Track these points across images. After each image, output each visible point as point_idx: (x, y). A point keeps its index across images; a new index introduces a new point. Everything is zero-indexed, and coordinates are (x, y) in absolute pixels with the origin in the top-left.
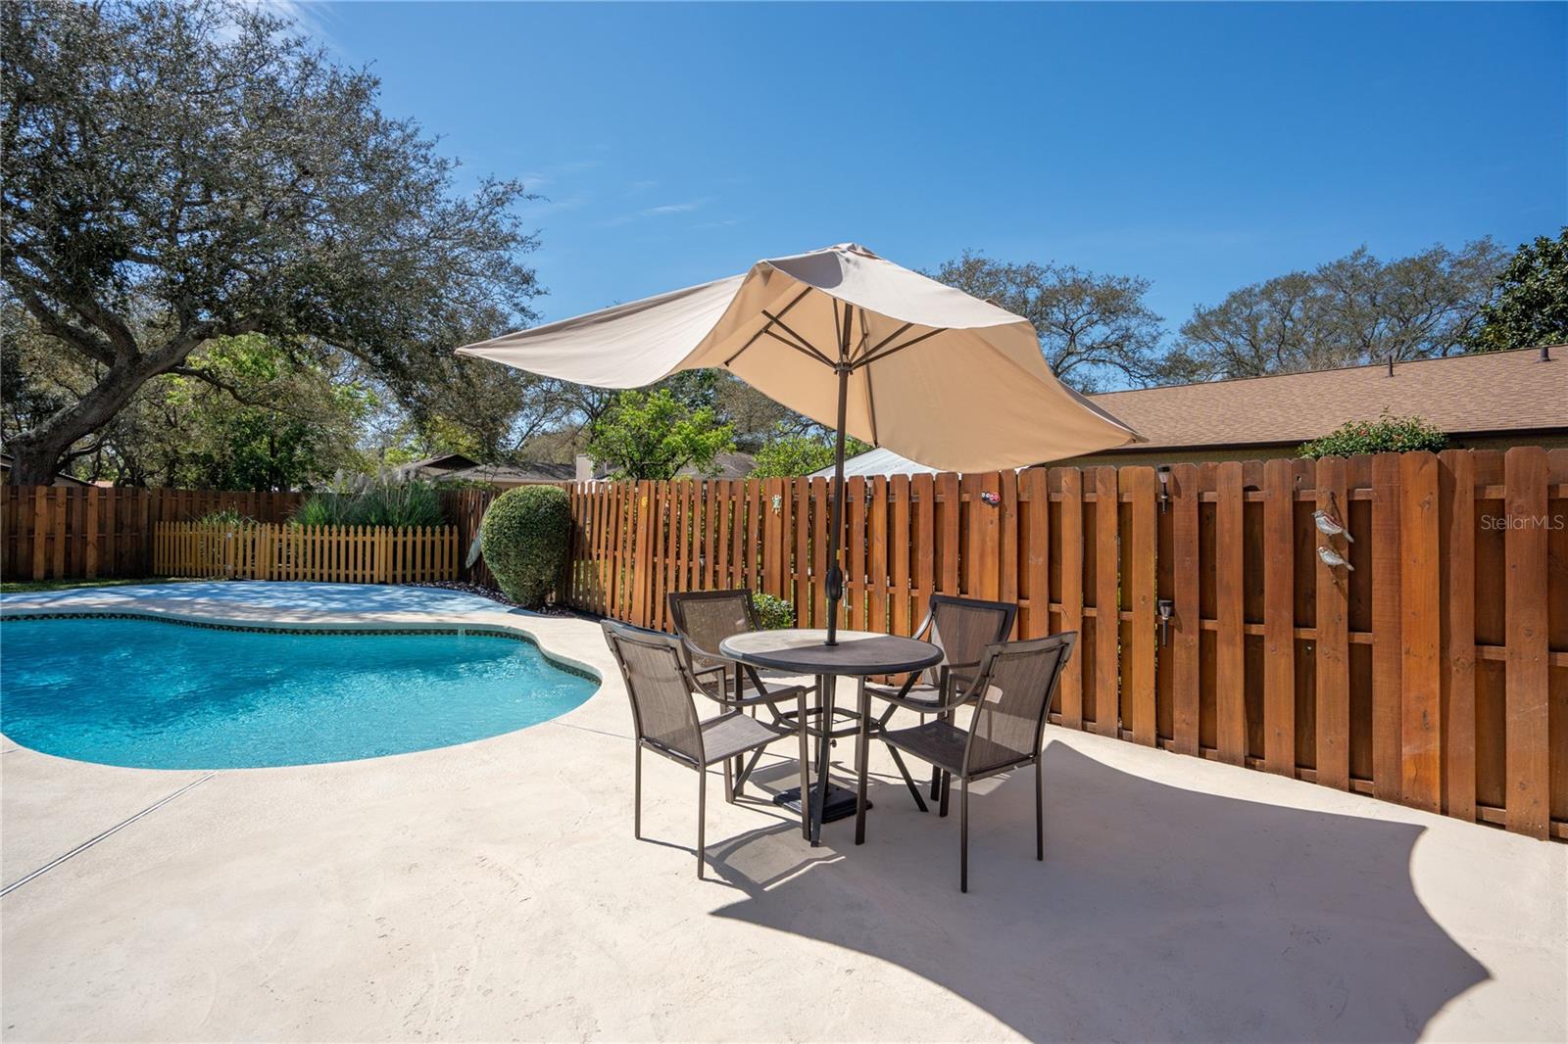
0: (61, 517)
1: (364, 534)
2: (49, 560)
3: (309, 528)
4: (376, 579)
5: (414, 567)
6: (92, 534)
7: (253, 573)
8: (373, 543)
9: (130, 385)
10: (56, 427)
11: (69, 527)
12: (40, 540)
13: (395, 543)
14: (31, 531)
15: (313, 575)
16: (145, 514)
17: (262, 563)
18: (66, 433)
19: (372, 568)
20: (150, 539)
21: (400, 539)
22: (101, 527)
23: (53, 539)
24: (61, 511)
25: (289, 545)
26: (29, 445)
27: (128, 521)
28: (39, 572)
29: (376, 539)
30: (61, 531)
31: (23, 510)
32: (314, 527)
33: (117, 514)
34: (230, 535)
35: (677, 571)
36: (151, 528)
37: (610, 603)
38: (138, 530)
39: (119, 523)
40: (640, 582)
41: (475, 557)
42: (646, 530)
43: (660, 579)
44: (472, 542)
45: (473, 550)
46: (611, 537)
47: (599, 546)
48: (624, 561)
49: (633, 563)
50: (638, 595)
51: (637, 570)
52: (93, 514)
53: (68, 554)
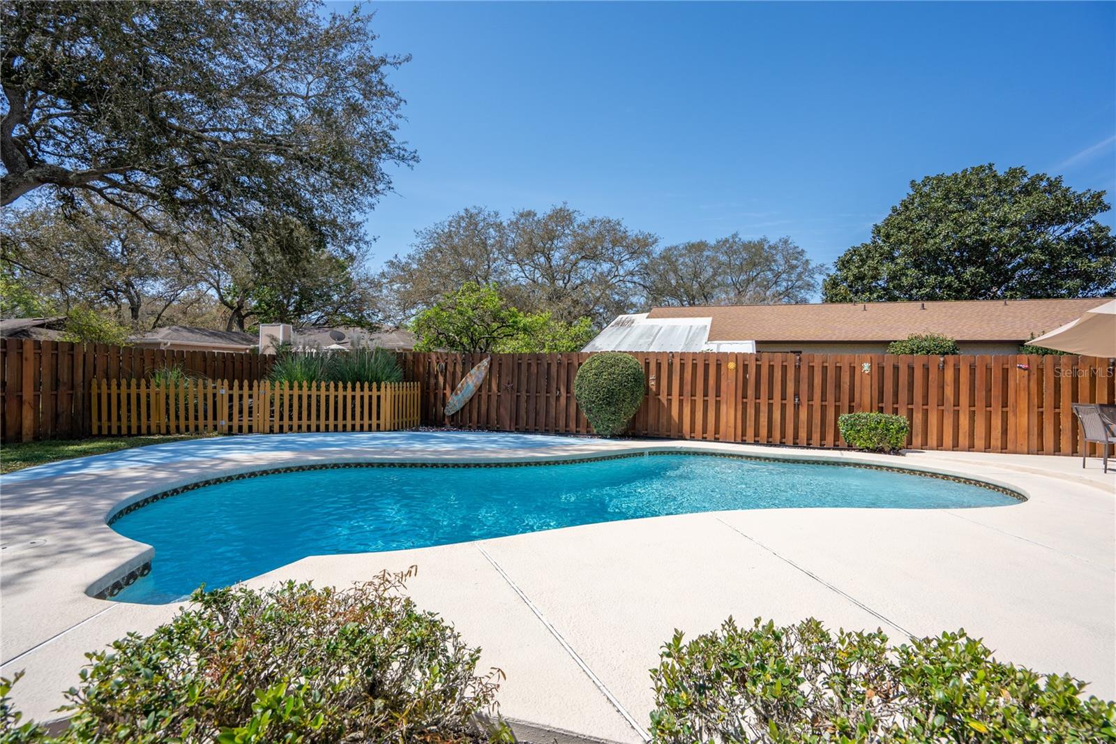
3: (304, 384)
4: (381, 427)
5: (402, 417)
6: (28, 394)
7: (250, 427)
8: (379, 397)
13: (394, 397)
17: (262, 416)
19: (378, 418)
20: (87, 398)
21: (397, 393)
22: (37, 385)
27: (64, 378)
29: (382, 392)
34: (223, 391)
35: (770, 406)
36: (87, 385)
37: (689, 430)
38: (72, 387)
39: (56, 382)
40: (729, 415)
41: (458, 407)
42: (734, 383)
43: (751, 412)
44: (444, 394)
45: (455, 402)
46: (688, 388)
47: (669, 394)
48: (705, 403)
49: (718, 403)
50: (727, 422)
51: (723, 408)
52: (29, 370)
53: (3, 415)
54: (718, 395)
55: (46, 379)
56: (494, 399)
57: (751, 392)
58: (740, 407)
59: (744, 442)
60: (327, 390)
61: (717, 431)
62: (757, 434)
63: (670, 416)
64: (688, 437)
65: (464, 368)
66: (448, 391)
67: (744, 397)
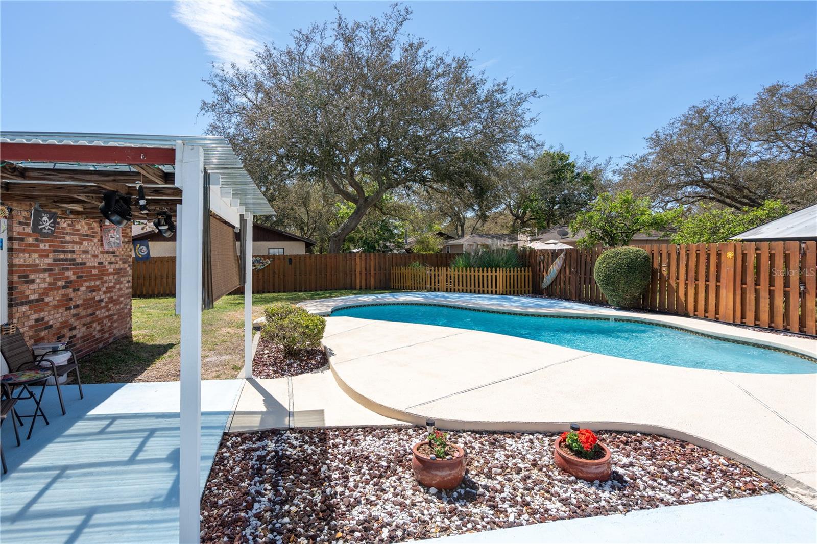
0: (363, 265)
1: (487, 272)
2: (361, 282)
3: (460, 269)
4: (498, 292)
5: (514, 288)
6: (372, 272)
7: (438, 289)
8: (496, 276)
10: (343, 230)
11: (366, 269)
12: (358, 274)
13: (506, 276)
14: (355, 271)
15: (467, 290)
17: (443, 284)
18: (346, 232)
19: (496, 287)
20: (390, 274)
21: (508, 274)
22: (375, 270)
23: (361, 273)
24: (363, 263)
25: (451, 277)
26: (335, 237)
27: (383, 266)
28: (358, 287)
29: (498, 274)
30: (363, 270)
31: (353, 263)
32: (462, 268)
33: (380, 263)
34: (428, 272)
35: (771, 294)
36: (390, 270)
37: (693, 308)
38: (385, 270)
39: (380, 268)
40: (727, 299)
41: (549, 283)
42: (732, 270)
43: (751, 297)
44: (543, 275)
45: (547, 280)
46: (692, 274)
47: (677, 278)
48: (707, 287)
49: (718, 288)
50: (726, 305)
51: (723, 292)
52: (372, 264)
53: (366, 280)
54: (718, 280)
55: (377, 267)
56: (567, 278)
57: (750, 279)
58: (739, 292)
59: (743, 325)
60: (475, 272)
61: (717, 312)
62: (757, 318)
63: (678, 297)
64: (692, 315)
65: (552, 258)
66: (545, 273)
67: (743, 282)
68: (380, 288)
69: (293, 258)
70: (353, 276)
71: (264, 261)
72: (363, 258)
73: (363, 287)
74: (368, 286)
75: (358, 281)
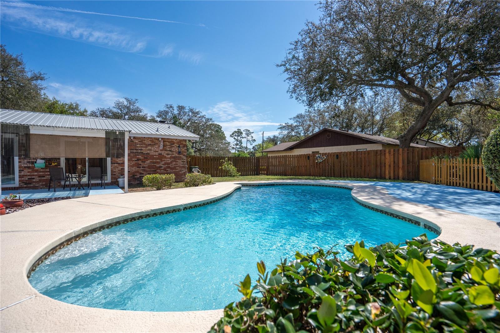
0: (392, 159)
2: (390, 173)
6: (401, 165)
9: (429, 112)
11: (394, 162)
12: (387, 167)
14: (385, 164)
16: (417, 158)
17: (444, 177)
20: (419, 167)
22: (403, 162)
23: (390, 166)
24: (392, 157)
26: (402, 138)
27: (411, 160)
28: (387, 177)
30: (392, 163)
31: (383, 157)
33: (408, 157)
36: (419, 163)
38: (414, 163)
39: (409, 161)
52: (401, 158)
53: (394, 171)
55: (406, 160)
68: (408, 180)
69: (339, 154)
70: (383, 168)
71: (322, 157)
72: (392, 153)
73: (392, 177)
74: (396, 177)
75: (387, 172)
